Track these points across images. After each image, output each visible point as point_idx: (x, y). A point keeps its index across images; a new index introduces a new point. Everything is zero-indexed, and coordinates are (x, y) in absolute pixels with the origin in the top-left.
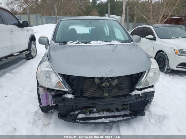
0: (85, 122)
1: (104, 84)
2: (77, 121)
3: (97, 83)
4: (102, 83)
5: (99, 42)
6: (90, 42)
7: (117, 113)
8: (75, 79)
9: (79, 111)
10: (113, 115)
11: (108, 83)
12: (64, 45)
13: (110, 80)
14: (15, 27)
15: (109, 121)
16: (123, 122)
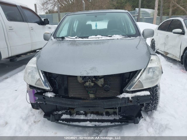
0: (68, 123)
1: (87, 84)
2: (59, 121)
3: (80, 82)
4: (85, 82)
5: (98, 36)
6: (88, 37)
7: (105, 118)
8: (57, 77)
9: (64, 112)
10: (100, 119)
11: (92, 82)
12: (62, 40)
13: (94, 79)
14: (37, 24)
15: (93, 126)
16: (113, 127)
